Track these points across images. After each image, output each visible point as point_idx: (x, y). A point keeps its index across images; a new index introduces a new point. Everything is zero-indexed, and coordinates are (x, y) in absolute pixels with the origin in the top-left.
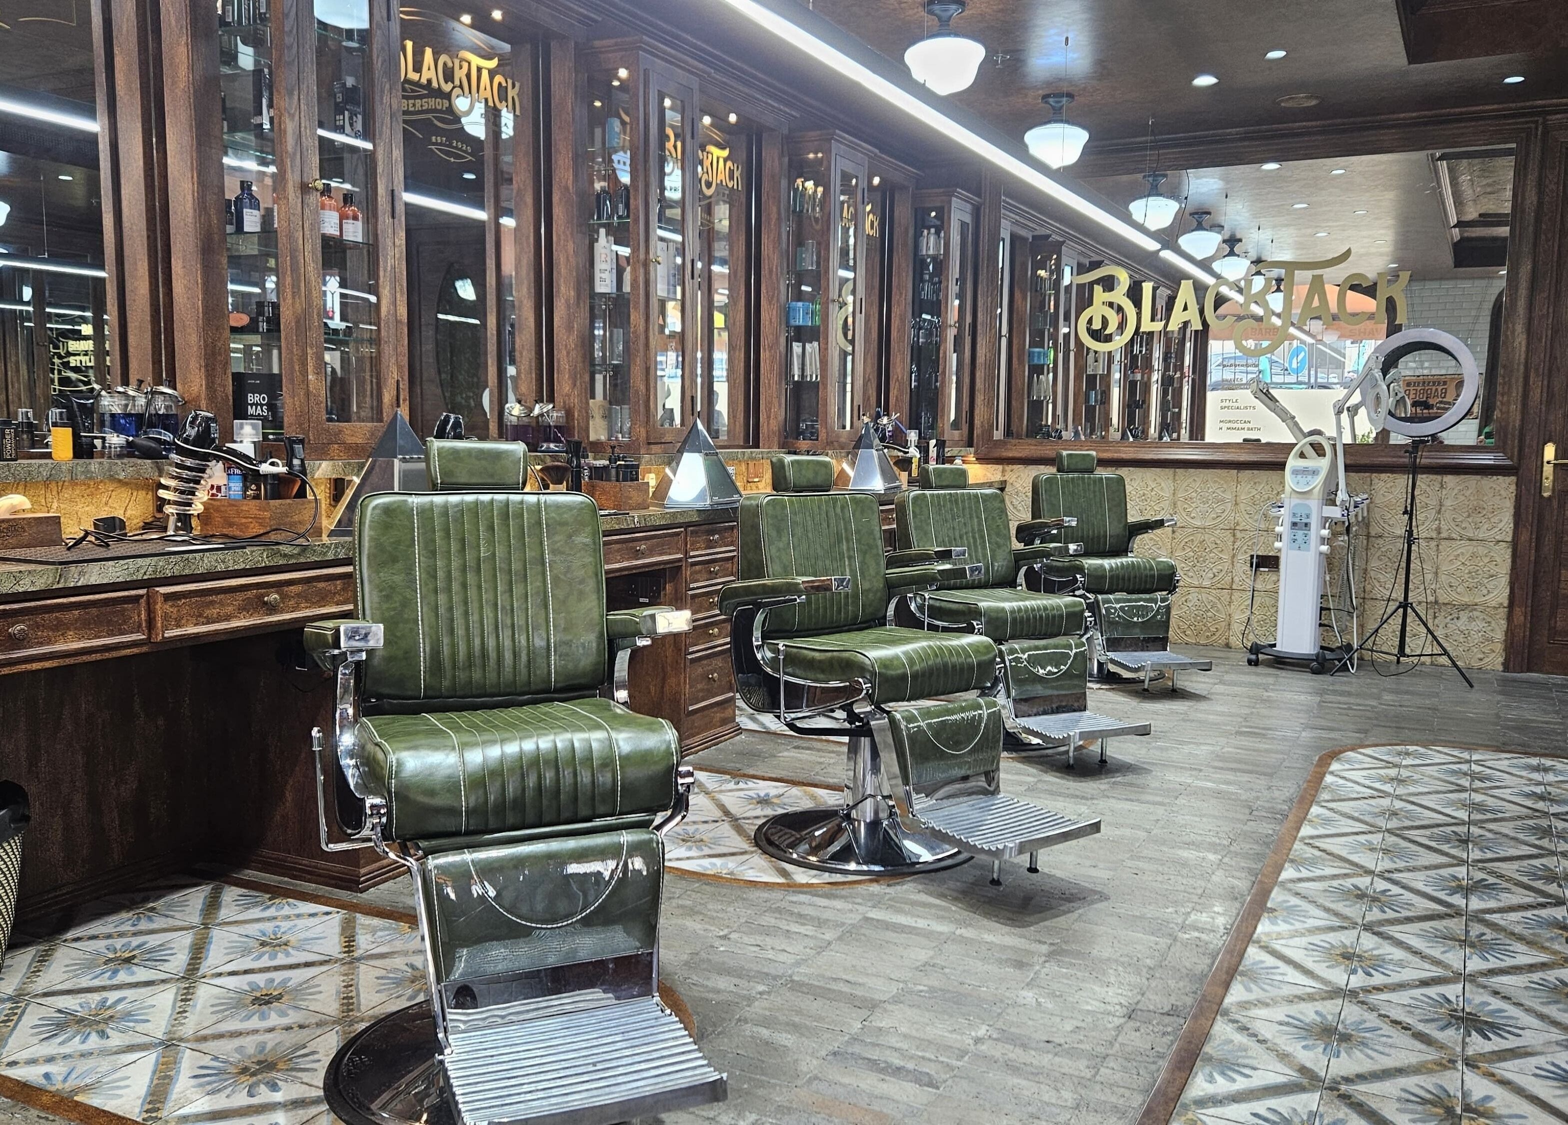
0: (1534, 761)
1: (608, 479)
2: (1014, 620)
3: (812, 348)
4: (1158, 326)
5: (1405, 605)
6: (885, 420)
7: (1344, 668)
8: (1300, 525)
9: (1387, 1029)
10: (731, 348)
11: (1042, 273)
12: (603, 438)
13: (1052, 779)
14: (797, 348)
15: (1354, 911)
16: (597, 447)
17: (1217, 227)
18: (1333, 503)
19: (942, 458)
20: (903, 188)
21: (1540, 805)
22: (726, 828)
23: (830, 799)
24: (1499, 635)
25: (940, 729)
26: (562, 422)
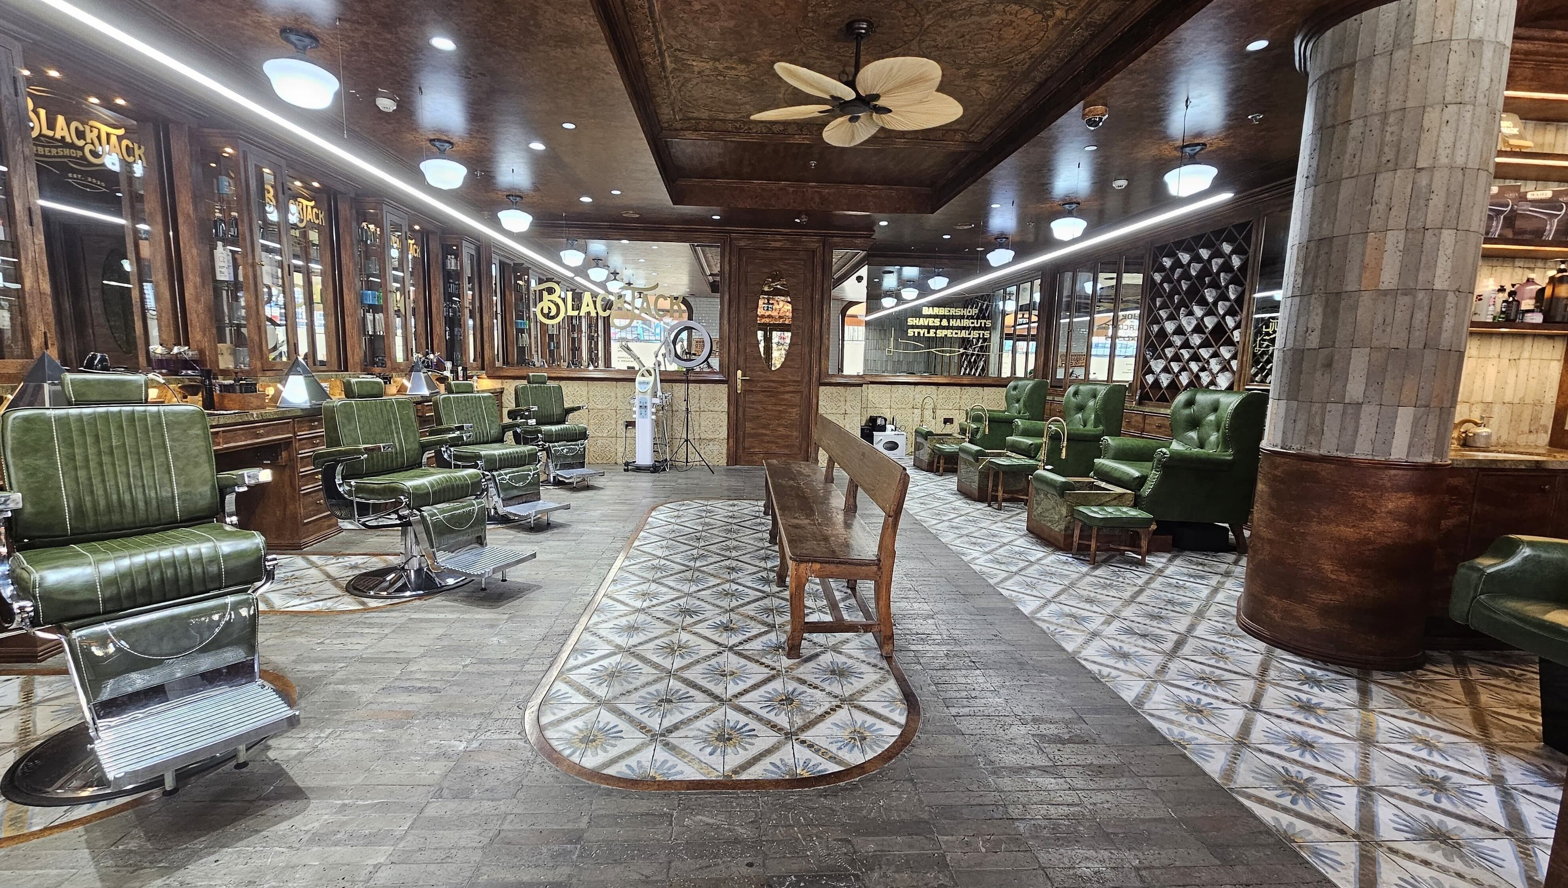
0: (731, 502)
1: (234, 392)
2: (500, 460)
3: (379, 316)
4: (575, 313)
5: (687, 441)
6: (431, 356)
7: (664, 470)
8: (643, 407)
9: (655, 622)
10: (326, 315)
11: (520, 282)
12: (231, 366)
13: (522, 535)
14: (369, 316)
15: (649, 575)
16: (226, 373)
17: (606, 266)
18: (656, 396)
19: (466, 377)
20: (434, 233)
21: (730, 520)
22: (328, 585)
23: (394, 561)
24: (725, 451)
25: (449, 519)
26: (196, 357)
